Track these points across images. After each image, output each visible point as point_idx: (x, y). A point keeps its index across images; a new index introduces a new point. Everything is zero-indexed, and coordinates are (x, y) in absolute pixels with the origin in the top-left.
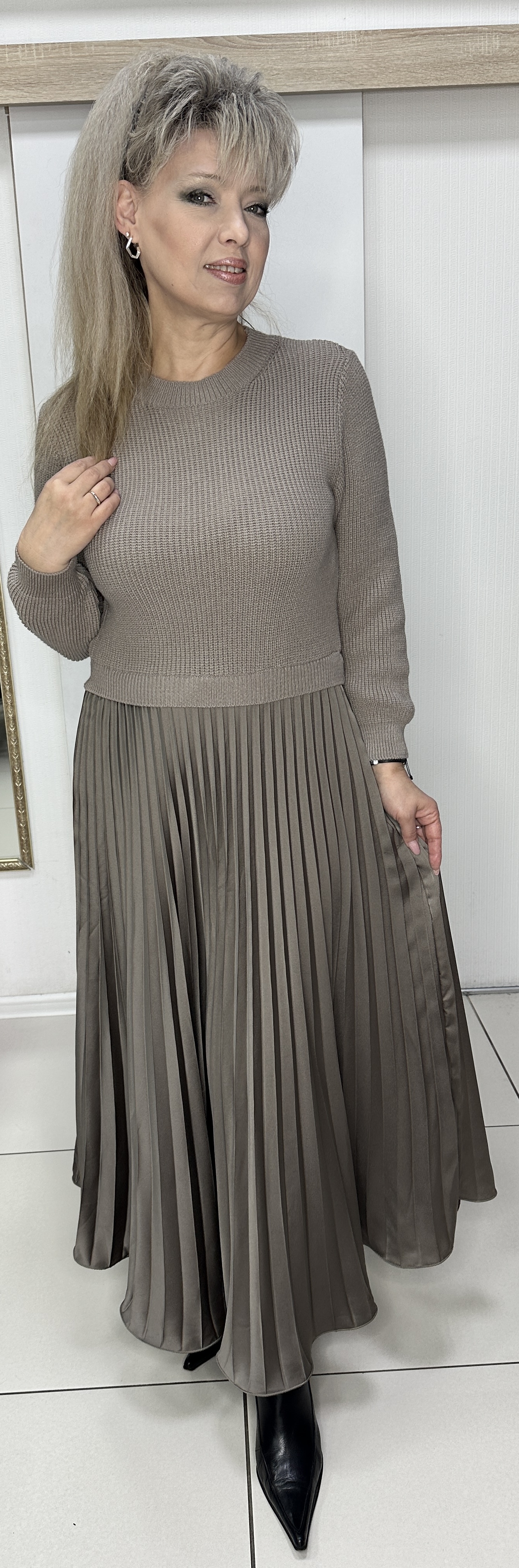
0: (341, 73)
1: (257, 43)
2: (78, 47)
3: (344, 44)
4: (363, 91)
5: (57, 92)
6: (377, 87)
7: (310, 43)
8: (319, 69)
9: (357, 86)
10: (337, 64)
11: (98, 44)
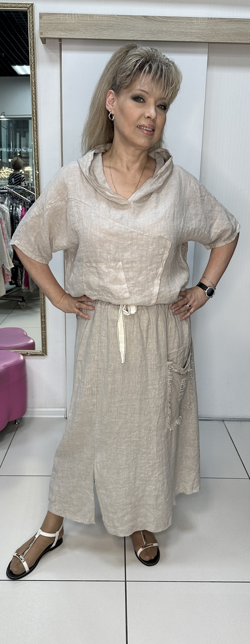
0: (200, 35)
1: (166, 20)
2: (91, 16)
3: (202, 22)
4: (209, 43)
5: (81, 34)
6: (214, 42)
7: (188, 21)
8: (190, 32)
9: (206, 40)
10: (198, 31)
11: (100, 16)
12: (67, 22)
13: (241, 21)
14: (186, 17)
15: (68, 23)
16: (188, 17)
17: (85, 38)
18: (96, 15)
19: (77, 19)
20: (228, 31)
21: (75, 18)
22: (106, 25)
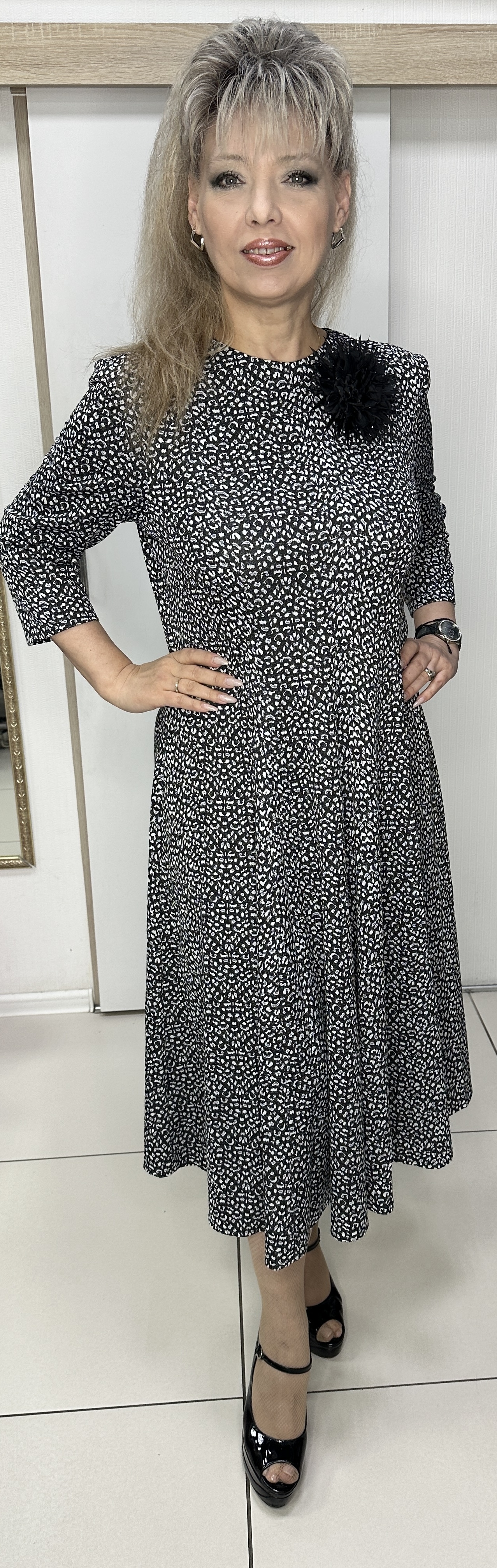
0: (359, 67)
2: (87, 28)
3: (361, 37)
4: (392, 87)
5: (65, 74)
10: (355, 58)
11: (108, 26)
12: (28, 43)
13: (457, 30)
14: (322, 25)
15: (29, 47)
16: (327, 25)
17: (75, 83)
18: (100, 26)
19: (50, 37)
20: (427, 56)
21: (46, 34)
22: (126, 49)
